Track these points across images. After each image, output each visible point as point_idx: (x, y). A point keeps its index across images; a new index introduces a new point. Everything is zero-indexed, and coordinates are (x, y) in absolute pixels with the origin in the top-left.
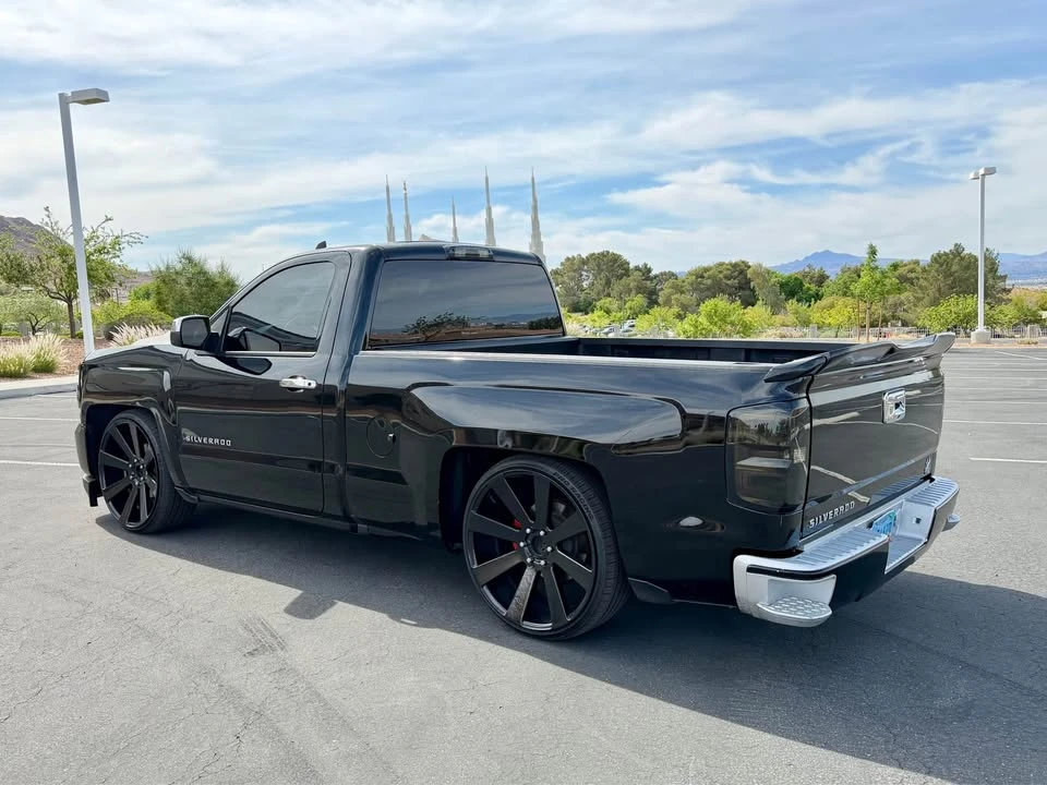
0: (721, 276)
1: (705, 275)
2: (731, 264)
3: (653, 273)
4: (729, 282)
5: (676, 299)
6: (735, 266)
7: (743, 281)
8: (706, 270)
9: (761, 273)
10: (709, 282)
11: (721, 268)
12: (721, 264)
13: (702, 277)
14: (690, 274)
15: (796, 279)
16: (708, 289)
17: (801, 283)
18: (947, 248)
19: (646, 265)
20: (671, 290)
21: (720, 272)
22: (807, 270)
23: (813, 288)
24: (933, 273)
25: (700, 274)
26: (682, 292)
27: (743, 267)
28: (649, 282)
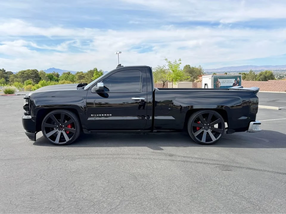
0: (30, 73)
1: (24, 73)
2: (32, 70)
3: (6, 71)
4: (32, 75)
5: (15, 80)
6: (33, 71)
7: (36, 75)
8: (25, 71)
9: (43, 73)
10: (26, 75)
11: (29, 71)
12: (29, 70)
13: (24, 74)
14: (19, 72)
15: (51, 75)
16: (26, 77)
17: (53, 76)
18: (92, 69)
19: (3, 69)
20: (13, 77)
21: (29, 72)
22: (53, 73)
23: (56, 78)
24: (90, 75)
25: (23, 73)
26: (17, 78)
27: (36, 71)
28: (5, 74)
